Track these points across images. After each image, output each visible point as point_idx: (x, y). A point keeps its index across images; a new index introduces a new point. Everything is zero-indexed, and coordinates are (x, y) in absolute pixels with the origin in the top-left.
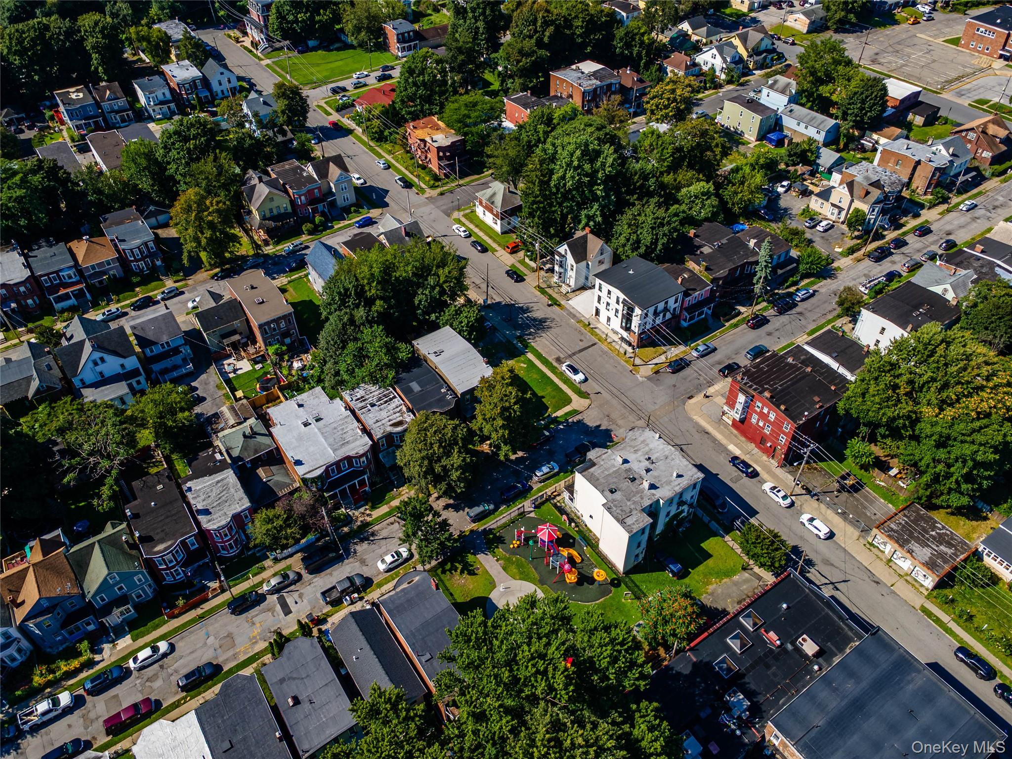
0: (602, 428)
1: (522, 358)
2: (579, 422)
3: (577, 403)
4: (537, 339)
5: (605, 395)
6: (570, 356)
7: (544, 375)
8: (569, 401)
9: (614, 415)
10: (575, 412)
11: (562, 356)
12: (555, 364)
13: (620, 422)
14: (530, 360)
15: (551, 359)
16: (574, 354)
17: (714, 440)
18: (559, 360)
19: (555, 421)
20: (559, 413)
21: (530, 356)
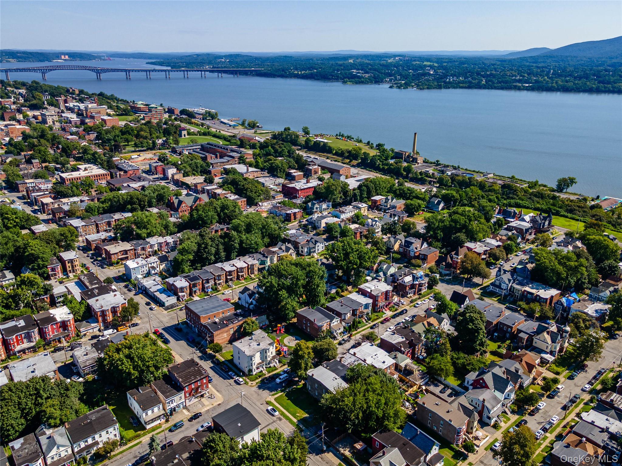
0: (261, 390)
1: (299, 419)
2: (271, 392)
3: (272, 399)
4: (292, 431)
5: (258, 404)
6: (274, 422)
7: (287, 410)
8: (275, 399)
9: (255, 395)
10: (273, 395)
11: (278, 422)
12: (282, 417)
13: (254, 393)
14: (295, 417)
15: (284, 420)
16: (272, 423)
17: (216, 389)
18: (280, 419)
19: (282, 391)
20: (280, 394)
21: (295, 420)
